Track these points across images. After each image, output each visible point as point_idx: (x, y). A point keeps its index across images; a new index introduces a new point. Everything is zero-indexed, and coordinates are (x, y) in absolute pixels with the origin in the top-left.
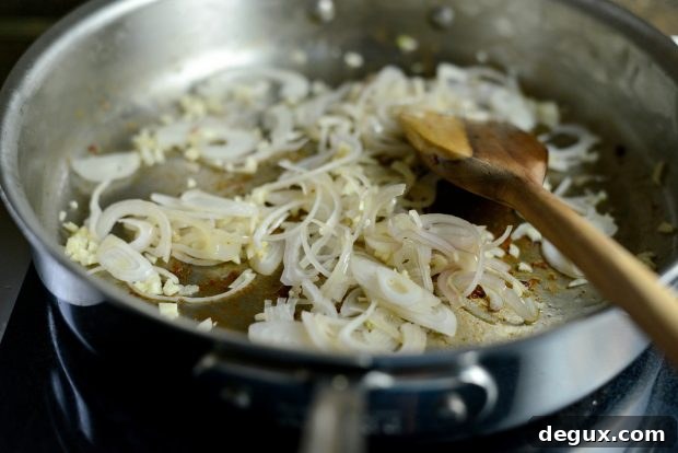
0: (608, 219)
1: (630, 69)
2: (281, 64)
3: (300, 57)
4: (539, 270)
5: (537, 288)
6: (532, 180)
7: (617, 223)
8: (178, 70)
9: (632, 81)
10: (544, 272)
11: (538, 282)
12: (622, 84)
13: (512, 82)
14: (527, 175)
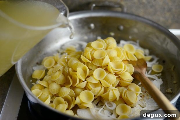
0: (161, 80)
1: (166, 43)
2: (81, 40)
3: (86, 38)
4: (144, 93)
5: (144, 98)
6: (143, 74)
7: (163, 81)
8: (57, 42)
9: (167, 45)
10: (146, 93)
11: (144, 96)
12: (164, 46)
13: (138, 44)
14: (142, 72)
